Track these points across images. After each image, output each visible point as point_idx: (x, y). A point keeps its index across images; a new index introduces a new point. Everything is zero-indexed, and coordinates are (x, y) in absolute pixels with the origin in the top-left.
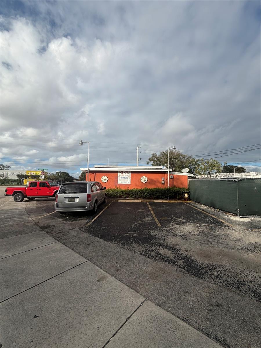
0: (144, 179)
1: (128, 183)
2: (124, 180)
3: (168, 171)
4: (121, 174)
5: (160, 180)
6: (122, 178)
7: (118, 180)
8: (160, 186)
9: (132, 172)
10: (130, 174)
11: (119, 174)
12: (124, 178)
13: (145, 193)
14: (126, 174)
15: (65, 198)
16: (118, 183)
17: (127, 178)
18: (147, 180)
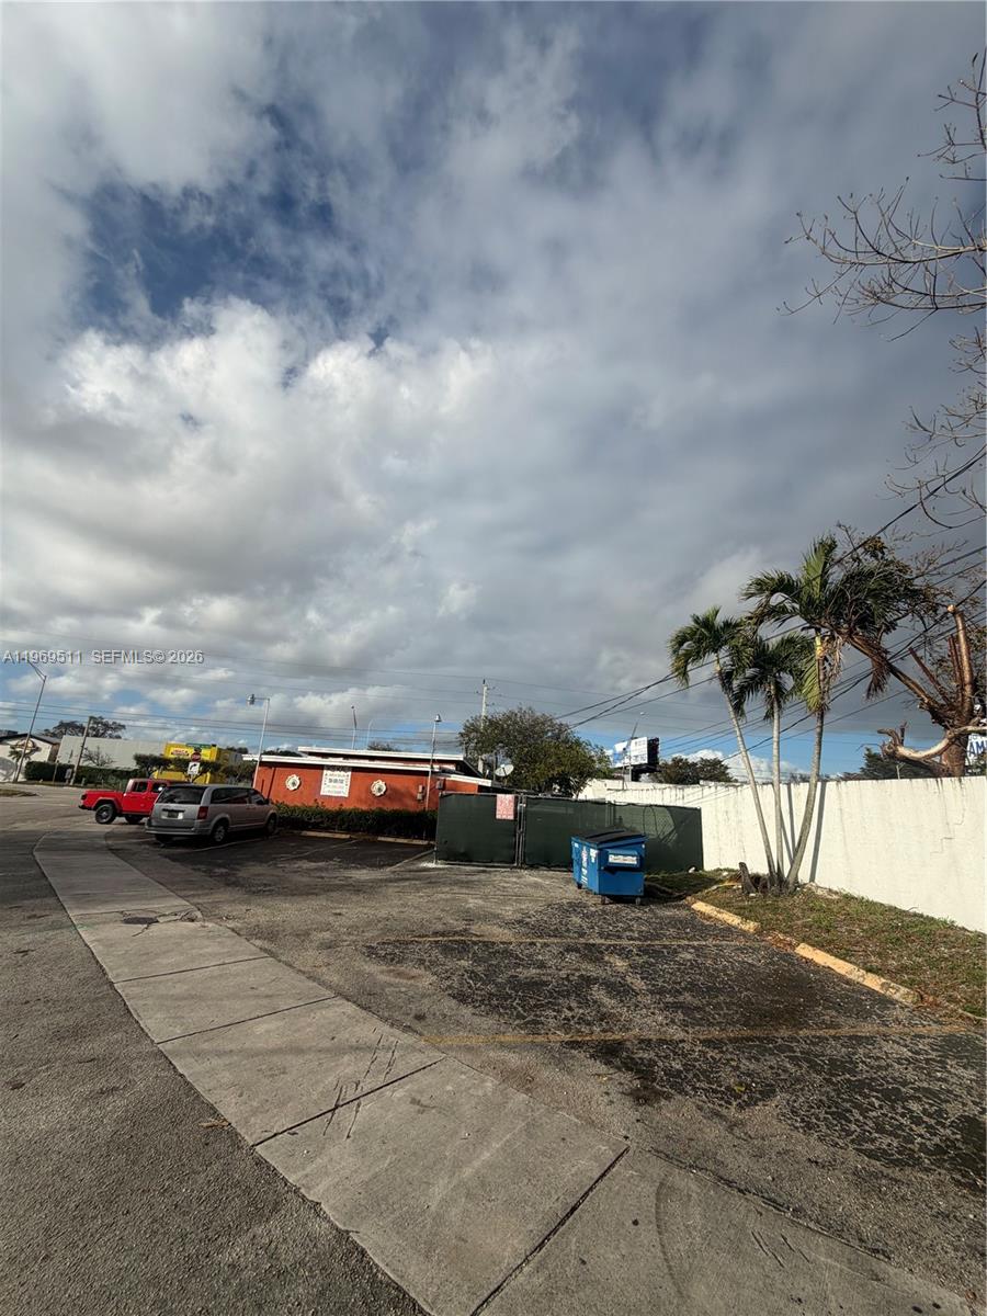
0: (379, 786)
1: (342, 795)
2: (334, 787)
3: (429, 770)
4: (329, 772)
5: (415, 793)
6: (331, 781)
7: (323, 786)
8: (411, 806)
9: (355, 769)
10: (350, 773)
11: (325, 772)
12: (336, 781)
13: (368, 820)
14: (342, 773)
15: (164, 810)
16: (322, 793)
17: (342, 782)
18: (384, 789)
